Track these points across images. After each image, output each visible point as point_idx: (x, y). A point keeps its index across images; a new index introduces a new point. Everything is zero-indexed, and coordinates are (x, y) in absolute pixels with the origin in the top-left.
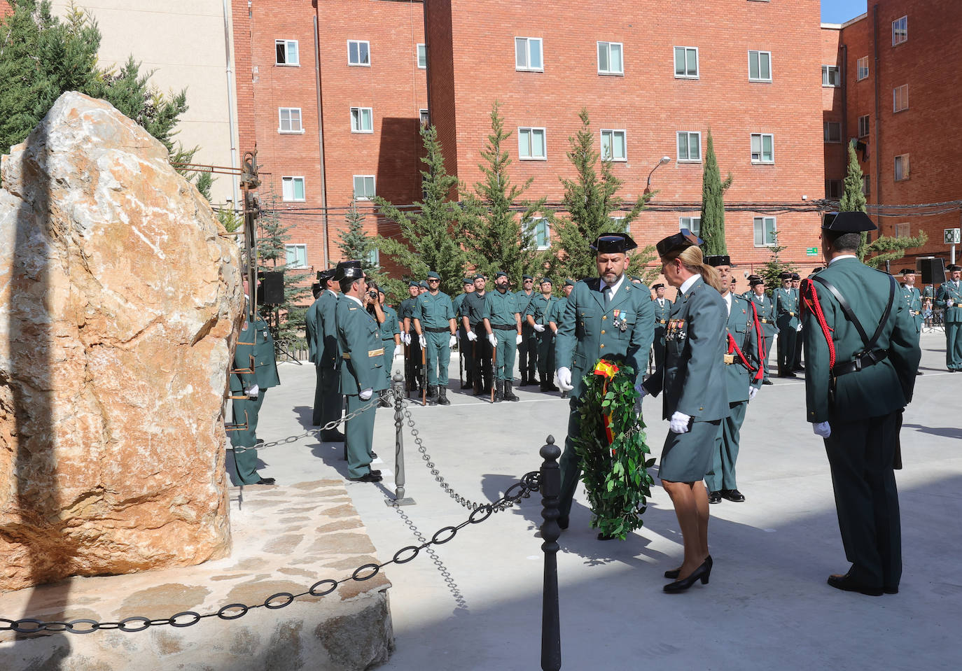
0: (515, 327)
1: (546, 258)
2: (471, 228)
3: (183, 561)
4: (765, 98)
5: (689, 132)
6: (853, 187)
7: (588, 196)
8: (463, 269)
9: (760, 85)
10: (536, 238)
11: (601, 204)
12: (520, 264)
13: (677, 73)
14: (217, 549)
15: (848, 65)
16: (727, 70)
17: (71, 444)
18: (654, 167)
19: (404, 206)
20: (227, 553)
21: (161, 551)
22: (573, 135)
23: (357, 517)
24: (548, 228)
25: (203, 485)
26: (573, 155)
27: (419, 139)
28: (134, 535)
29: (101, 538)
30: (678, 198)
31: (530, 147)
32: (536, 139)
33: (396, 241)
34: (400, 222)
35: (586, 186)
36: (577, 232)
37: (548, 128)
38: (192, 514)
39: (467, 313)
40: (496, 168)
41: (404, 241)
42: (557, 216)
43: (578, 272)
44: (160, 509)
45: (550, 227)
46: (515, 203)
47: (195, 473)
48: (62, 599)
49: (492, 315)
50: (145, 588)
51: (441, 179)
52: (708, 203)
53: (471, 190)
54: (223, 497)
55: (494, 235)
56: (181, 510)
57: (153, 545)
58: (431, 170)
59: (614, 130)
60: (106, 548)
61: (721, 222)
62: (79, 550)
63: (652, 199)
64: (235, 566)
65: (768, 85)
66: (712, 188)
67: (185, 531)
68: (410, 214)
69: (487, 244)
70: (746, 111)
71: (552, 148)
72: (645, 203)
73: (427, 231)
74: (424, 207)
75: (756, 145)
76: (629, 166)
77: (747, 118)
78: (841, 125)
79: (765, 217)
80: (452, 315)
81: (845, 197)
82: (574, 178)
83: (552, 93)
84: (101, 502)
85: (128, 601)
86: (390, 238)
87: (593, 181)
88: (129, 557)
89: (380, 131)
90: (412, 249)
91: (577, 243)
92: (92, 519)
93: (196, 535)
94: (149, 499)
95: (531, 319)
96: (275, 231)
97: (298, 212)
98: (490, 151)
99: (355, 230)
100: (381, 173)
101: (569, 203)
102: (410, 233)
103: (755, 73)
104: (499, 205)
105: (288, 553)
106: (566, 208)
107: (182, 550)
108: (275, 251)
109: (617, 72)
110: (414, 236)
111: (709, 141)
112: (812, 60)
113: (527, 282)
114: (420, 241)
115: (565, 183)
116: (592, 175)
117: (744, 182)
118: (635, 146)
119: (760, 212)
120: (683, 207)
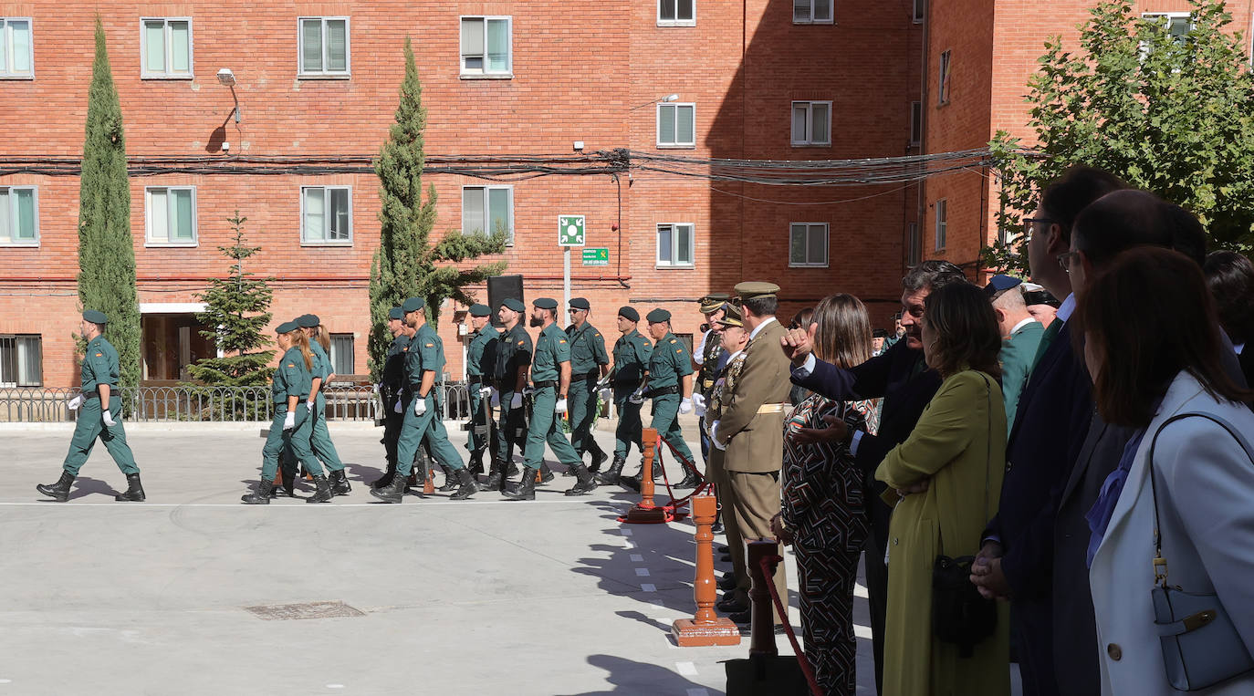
5: (324, 18)
30: (298, 147)
32: (15, 38)
37: (38, 17)
59: (167, 20)
75: (471, 40)
76: (196, 88)
79: (489, 186)
117: (443, 117)
118: (211, 49)
119: (476, 175)
120: (308, 166)
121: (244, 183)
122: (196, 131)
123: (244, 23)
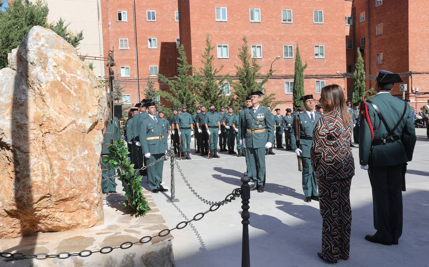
0: (218, 127)
1: (229, 99)
2: (198, 87)
3: (84, 226)
4: (321, 30)
5: (288, 46)
6: (359, 67)
7: (246, 73)
8: (195, 103)
9: (318, 25)
10: (224, 91)
11: (252, 76)
12: (218, 101)
13: (283, 21)
14: (98, 221)
15: (356, 16)
16: (304, 19)
17: (37, 176)
18: (273, 60)
19: (171, 78)
20: (102, 222)
21: (75, 222)
22: (240, 47)
23: (156, 207)
24: (230, 86)
25: (92, 193)
26: (240, 56)
27: (176, 51)
28: (63, 215)
29: (49, 216)
30: (284, 73)
31: (221, 53)
32: (224, 49)
33: (167, 92)
34: (169, 84)
35: (246, 68)
36: (242, 87)
37: (229, 45)
38: (87, 206)
39: (198, 121)
40: (209, 61)
41: (171, 92)
42: (234, 81)
43: (243, 104)
44: (74, 203)
45: (231, 86)
46: (216, 76)
47: (89, 188)
48: (33, 242)
49: (208, 122)
50: (68, 238)
51: (186, 67)
52: (297, 75)
53: (198, 71)
54: (101, 199)
55: (208, 89)
56: (83, 204)
57: (71, 219)
58: (182, 63)
59: (257, 45)
60: (52, 220)
61: (303, 83)
62: (40, 221)
63: (273, 74)
64: (106, 228)
65: (322, 25)
66: (299, 69)
67: (85, 213)
68: (173, 81)
69: (205, 93)
70: (312, 36)
71: (231, 53)
72: (270, 76)
73: (180, 88)
74: (178, 78)
75: (316, 50)
76: (263, 60)
77: (313, 39)
78: (353, 41)
79: (321, 81)
80: (192, 122)
81: (356, 71)
82: (241, 65)
83: (231, 30)
84: (49, 200)
85: (61, 243)
86: (165, 91)
87: (249, 66)
88: (61, 224)
89: (160, 47)
90: (174, 95)
91: (242, 92)
92: (46, 208)
93: (89, 215)
94: (70, 199)
95: (224, 124)
96: (118, 88)
97: (127, 81)
98: (206, 55)
99: (150, 88)
100: (161, 65)
101: (239, 76)
102: (173, 89)
103: (316, 20)
104: (210, 77)
105: (128, 223)
106: (238, 78)
107: (83, 221)
108: (118, 97)
109: (258, 21)
110: (175, 90)
111: (297, 49)
112: (341, 14)
113: (222, 108)
114: (177, 92)
115: (237, 67)
116: (248, 64)
117: (312, 66)
118: (266, 52)
119: (318, 78)
120: (286, 77)
122: (263, 69)
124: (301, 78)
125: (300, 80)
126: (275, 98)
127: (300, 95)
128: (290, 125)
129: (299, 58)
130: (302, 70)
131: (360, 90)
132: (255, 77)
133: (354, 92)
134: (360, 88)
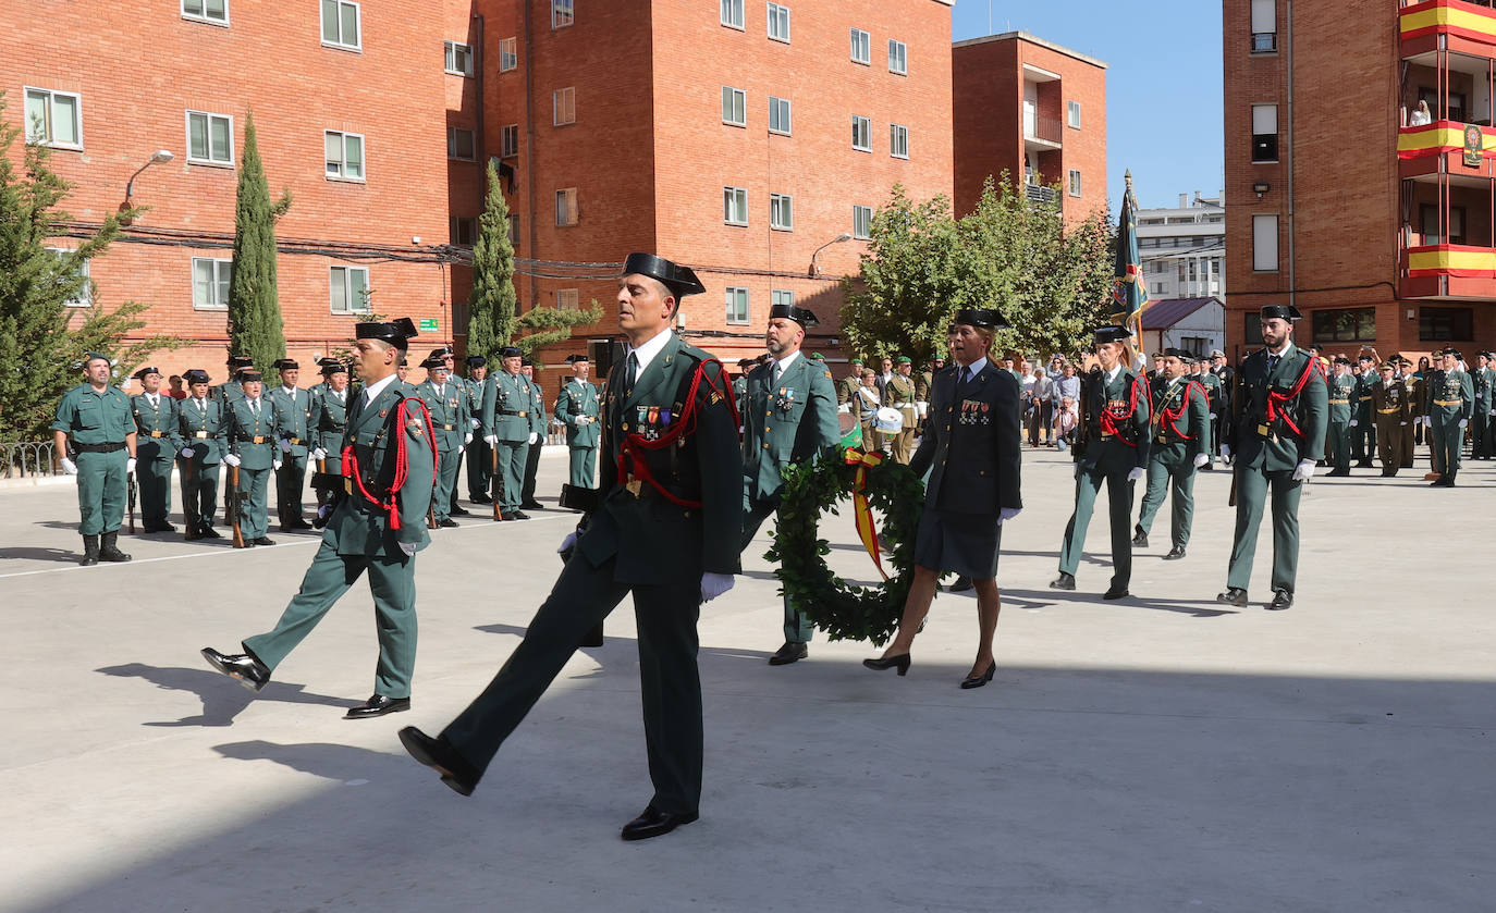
4: (350, 76)
5: (208, 115)
6: (494, 229)
9: (340, 54)
11: (23, 220)
13: (187, 10)
15: (486, 46)
16: (281, 22)
18: (140, 165)
30: (189, 223)
52: (245, 236)
59: (53, 92)
61: (271, 269)
63: (137, 222)
65: (355, 58)
66: (254, 212)
70: (316, 93)
72: (122, 226)
75: (333, 150)
76: (86, 160)
77: (319, 104)
78: (474, 135)
79: (350, 266)
81: (482, 243)
103: (333, 33)
111: (249, 133)
112: (429, 31)
117: (313, 208)
118: (100, 126)
119: (342, 257)
120: (199, 241)
121: (136, 251)
122: (86, 199)
123: (134, 108)
124: (265, 251)
125: (259, 259)
126: (141, 325)
127: (258, 315)
128: (202, 435)
129: (258, 170)
130: (269, 219)
131: (497, 313)
132: (38, 228)
133: (477, 315)
134: (497, 304)
